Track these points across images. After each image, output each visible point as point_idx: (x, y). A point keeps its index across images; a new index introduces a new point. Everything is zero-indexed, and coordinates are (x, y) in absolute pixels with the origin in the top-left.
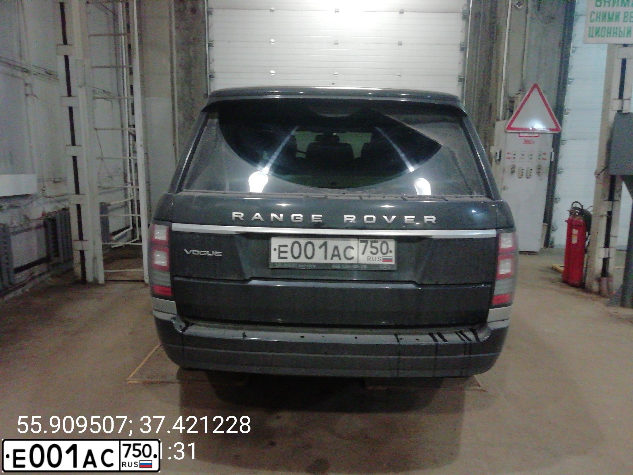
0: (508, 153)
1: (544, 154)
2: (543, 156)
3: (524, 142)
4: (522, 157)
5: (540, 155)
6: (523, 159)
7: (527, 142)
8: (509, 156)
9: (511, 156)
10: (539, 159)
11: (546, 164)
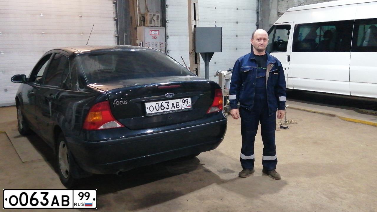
0: (146, 44)
1: (162, 43)
2: (162, 45)
3: (152, 38)
4: (153, 45)
5: (160, 44)
6: (153, 46)
7: (154, 38)
8: (146, 45)
9: (148, 45)
10: (160, 46)
11: (163, 48)
